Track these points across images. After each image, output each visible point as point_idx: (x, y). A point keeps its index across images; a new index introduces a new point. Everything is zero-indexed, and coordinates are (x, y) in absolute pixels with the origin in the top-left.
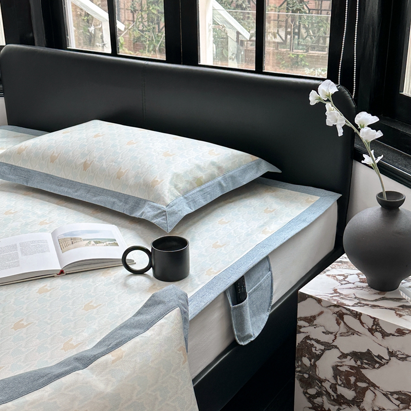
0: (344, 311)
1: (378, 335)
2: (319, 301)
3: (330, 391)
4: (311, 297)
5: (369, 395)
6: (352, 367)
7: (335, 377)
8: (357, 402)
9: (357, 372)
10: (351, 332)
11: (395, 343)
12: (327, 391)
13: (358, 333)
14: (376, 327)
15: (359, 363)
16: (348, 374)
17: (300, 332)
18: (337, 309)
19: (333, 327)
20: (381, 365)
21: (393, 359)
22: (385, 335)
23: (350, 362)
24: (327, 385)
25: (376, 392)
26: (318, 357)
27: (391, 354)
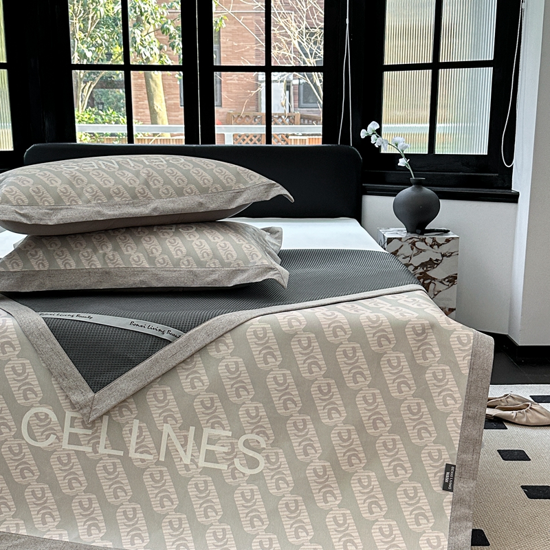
0: (416, 240)
1: (436, 247)
2: (400, 239)
4: (395, 238)
5: (432, 286)
6: (421, 273)
10: (420, 251)
11: (444, 249)
13: (424, 251)
15: (425, 269)
18: (411, 240)
19: (410, 252)
20: (438, 264)
21: (445, 258)
22: (439, 245)
23: (420, 270)
25: (436, 282)
27: (443, 256)
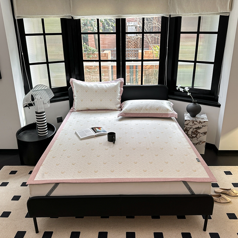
2: (189, 120)
3: (191, 136)
5: (198, 134)
7: (192, 133)
8: (196, 137)
9: (196, 131)
10: (195, 124)
11: (203, 124)
12: (190, 137)
13: (197, 124)
14: (200, 122)
16: (194, 132)
17: (185, 127)
19: (192, 124)
20: (201, 128)
22: (201, 123)
23: (195, 130)
24: (190, 135)
25: (200, 133)
26: (189, 131)
27: (203, 126)
